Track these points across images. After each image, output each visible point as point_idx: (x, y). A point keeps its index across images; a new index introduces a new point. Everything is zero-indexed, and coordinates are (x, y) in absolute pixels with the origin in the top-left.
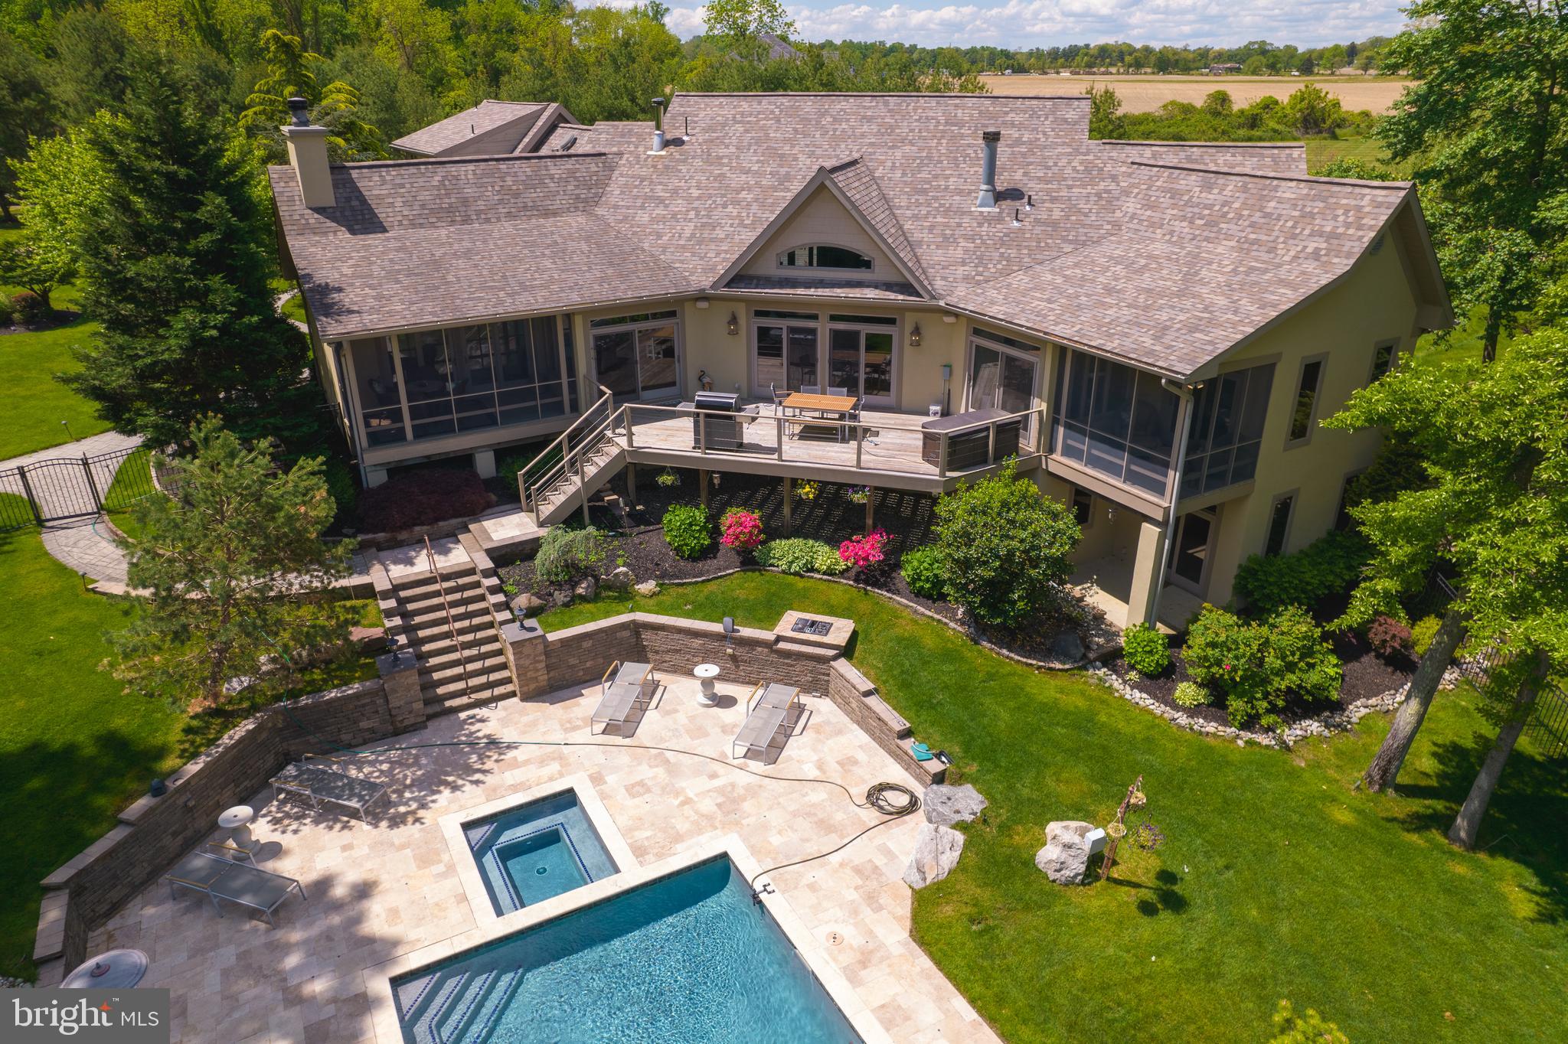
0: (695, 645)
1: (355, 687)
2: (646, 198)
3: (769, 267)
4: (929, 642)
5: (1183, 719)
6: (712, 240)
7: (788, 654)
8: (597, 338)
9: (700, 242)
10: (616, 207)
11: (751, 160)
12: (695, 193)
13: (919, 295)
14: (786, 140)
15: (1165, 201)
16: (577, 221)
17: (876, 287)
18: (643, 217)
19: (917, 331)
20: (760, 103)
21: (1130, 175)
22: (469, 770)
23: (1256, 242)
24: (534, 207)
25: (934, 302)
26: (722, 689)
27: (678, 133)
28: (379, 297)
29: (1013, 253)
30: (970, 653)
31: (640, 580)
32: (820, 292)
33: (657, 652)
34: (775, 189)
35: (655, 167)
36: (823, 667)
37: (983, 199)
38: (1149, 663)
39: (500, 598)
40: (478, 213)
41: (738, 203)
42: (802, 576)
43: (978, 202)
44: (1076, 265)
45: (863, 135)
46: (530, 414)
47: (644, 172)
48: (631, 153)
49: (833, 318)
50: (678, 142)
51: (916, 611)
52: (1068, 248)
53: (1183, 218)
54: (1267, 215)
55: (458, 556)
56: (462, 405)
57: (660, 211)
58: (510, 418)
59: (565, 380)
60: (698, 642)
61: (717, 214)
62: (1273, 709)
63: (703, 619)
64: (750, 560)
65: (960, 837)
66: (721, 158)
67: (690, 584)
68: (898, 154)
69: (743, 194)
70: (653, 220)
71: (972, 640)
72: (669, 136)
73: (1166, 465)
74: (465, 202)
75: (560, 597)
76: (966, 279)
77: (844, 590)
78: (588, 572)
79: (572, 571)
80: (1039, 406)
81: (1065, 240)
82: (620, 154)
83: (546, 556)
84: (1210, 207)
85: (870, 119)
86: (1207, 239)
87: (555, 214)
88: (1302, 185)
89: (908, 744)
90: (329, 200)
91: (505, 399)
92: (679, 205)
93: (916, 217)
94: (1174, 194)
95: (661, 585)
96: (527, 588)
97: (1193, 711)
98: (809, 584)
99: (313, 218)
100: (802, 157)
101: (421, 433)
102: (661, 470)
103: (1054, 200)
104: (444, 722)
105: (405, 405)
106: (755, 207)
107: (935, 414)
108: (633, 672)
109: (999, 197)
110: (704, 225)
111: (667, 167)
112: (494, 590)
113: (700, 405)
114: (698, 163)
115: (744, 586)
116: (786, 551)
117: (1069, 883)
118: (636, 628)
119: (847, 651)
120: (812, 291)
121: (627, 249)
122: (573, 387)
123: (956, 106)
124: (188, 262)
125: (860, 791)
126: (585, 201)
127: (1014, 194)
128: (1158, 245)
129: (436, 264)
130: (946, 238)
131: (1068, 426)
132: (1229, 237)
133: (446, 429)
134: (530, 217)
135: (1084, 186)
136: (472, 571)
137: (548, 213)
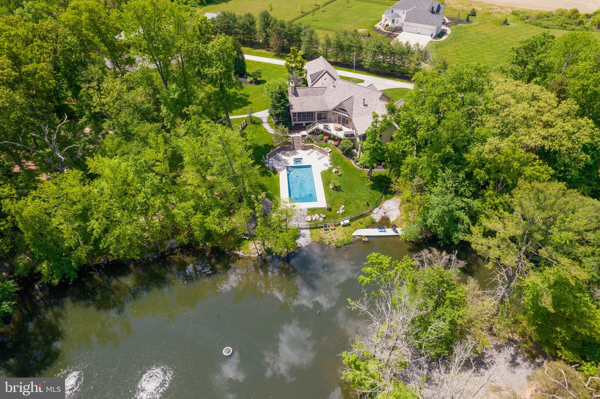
0: (317, 148)
1: (288, 146)
2: (329, 95)
3: (337, 109)
4: (338, 153)
5: (355, 165)
7: (325, 151)
8: (318, 114)
9: (332, 103)
10: (324, 96)
11: (342, 92)
12: (334, 95)
13: (350, 117)
14: (347, 90)
16: (320, 97)
17: (347, 114)
18: (327, 98)
19: (351, 120)
20: (346, 83)
22: (295, 155)
24: (316, 94)
26: (318, 153)
27: (336, 85)
28: (297, 107)
29: (362, 114)
30: (341, 155)
31: (315, 141)
32: (342, 113)
33: (314, 148)
34: (343, 97)
36: (327, 153)
37: (363, 105)
39: (302, 140)
42: (330, 144)
45: (355, 92)
46: (310, 120)
47: (330, 91)
49: (343, 117)
50: (335, 87)
51: (338, 150)
55: (299, 135)
56: (303, 119)
57: (329, 97)
58: (307, 120)
59: (314, 118)
61: (335, 100)
63: (319, 146)
64: (326, 141)
65: (328, 168)
66: (339, 91)
67: (319, 142)
68: (358, 96)
69: (339, 97)
72: (334, 85)
75: (307, 141)
76: (356, 116)
77: (333, 146)
78: (310, 139)
79: (309, 139)
82: (328, 87)
83: (307, 137)
85: (357, 89)
87: (318, 96)
89: (330, 161)
90: (294, 92)
92: (332, 97)
93: (355, 106)
95: (317, 142)
96: (304, 140)
97: (357, 165)
99: (292, 94)
101: (298, 121)
102: (319, 130)
103: (370, 107)
104: (294, 150)
105: (297, 118)
106: (339, 100)
107: (352, 129)
108: (311, 150)
109: (365, 105)
110: (333, 101)
111: (332, 91)
113: (324, 125)
114: (336, 91)
115: (324, 144)
116: (330, 141)
118: (313, 146)
119: (330, 152)
121: (324, 103)
125: (324, 163)
126: (322, 94)
127: (367, 105)
129: (303, 102)
130: (357, 110)
133: (301, 121)
134: (315, 96)
135: (374, 106)
136: (300, 137)
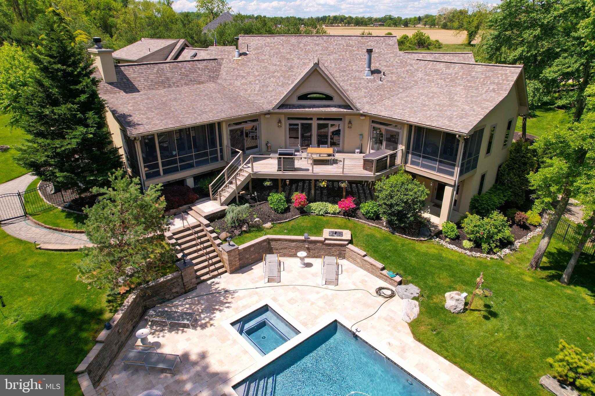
0: (292, 245)
1: (170, 276)
2: (237, 76)
3: (295, 101)
4: (378, 235)
5: (468, 253)
6: (268, 91)
7: (330, 245)
8: (231, 131)
9: (263, 92)
10: (225, 80)
11: (275, 60)
12: (257, 74)
13: (352, 109)
14: (287, 53)
15: (433, 73)
16: (211, 86)
17: (335, 107)
18: (238, 83)
19: (350, 122)
20: (274, 39)
21: (417, 64)
22: (222, 303)
23: (470, 87)
24: (195, 81)
25: (358, 112)
26: (307, 260)
27: (245, 50)
28: (148, 118)
29: (382, 93)
30: (392, 237)
31: (265, 222)
32: (315, 109)
33: (277, 249)
34: (288, 71)
35: (238, 64)
36: (343, 248)
37: (367, 73)
38: (452, 235)
39: (214, 235)
40: (174, 83)
41: (275, 77)
42: (324, 216)
43: (365, 75)
44: (407, 96)
45: (317, 51)
46: (206, 162)
47: (234, 66)
48: (226, 58)
49: (319, 119)
50: (245, 54)
51: (369, 225)
52: (401, 90)
53: (441, 79)
54: (473, 77)
55: (191, 220)
56: (181, 160)
57: (244, 81)
58: (199, 164)
59: (218, 148)
60: (293, 244)
61: (267, 81)
62: (497, 246)
63: (294, 235)
64: (303, 212)
65: (417, 303)
66: (264, 60)
67: (284, 222)
68: (332, 57)
69: (276, 74)
70: (242, 84)
71: (392, 233)
72: (241, 52)
73: (454, 165)
74: (168, 79)
75: (237, 232)
76: (367, 103)
77: (341, 220)
78: (245, 221)
79: (239, 223)
80: (401, 147)
81: (399, 87)
82: (222, 59)
83: (229, 217)
84: (451, 75)
85: (318, 45)
86: (452, 86)
87: (203, 83)
88: (484, 66)
89: (385, 272)
90: (114, 79)
91: (197, 156)
92: (251, 78)
93: (343, 81)
94: (436, 70)
95: (273, 224)
96: (224, 230)
97: (471, 250)
98: (328, 218)
99: (109, 87)
100: (295, 59)
101: (166, 172)
102: (265, 180)
103: (392, 73)
104: (202, 286)
105: (160, 161)
106: (281, 78)
107: (358, 153)
108: (270, 258)
109: (373, 72)
110: (263, 86)
111: (243, 64)
112: (212, 232)
113: (280, 154)
114: (255, 62)
115: (303, 221)
116: (317, 206)
117: (459, 313)
118: (269, 241)
119: (351, 241)
120: (311, 109)
121: (235, 96)
122: (221, 150)
123: (349, 39)
124: (76, 106)
125: (373, 291)
126: (213, 77)
127: (377, 72)
128: (434, 88)
129: (165, 104)
130: (357, 88)
131: (412, 154)
132: (460, 85)
133: (175, 170)
134: (193, 84)
135: (402, 68)
136: (199, 226)
137: (200, 83)
